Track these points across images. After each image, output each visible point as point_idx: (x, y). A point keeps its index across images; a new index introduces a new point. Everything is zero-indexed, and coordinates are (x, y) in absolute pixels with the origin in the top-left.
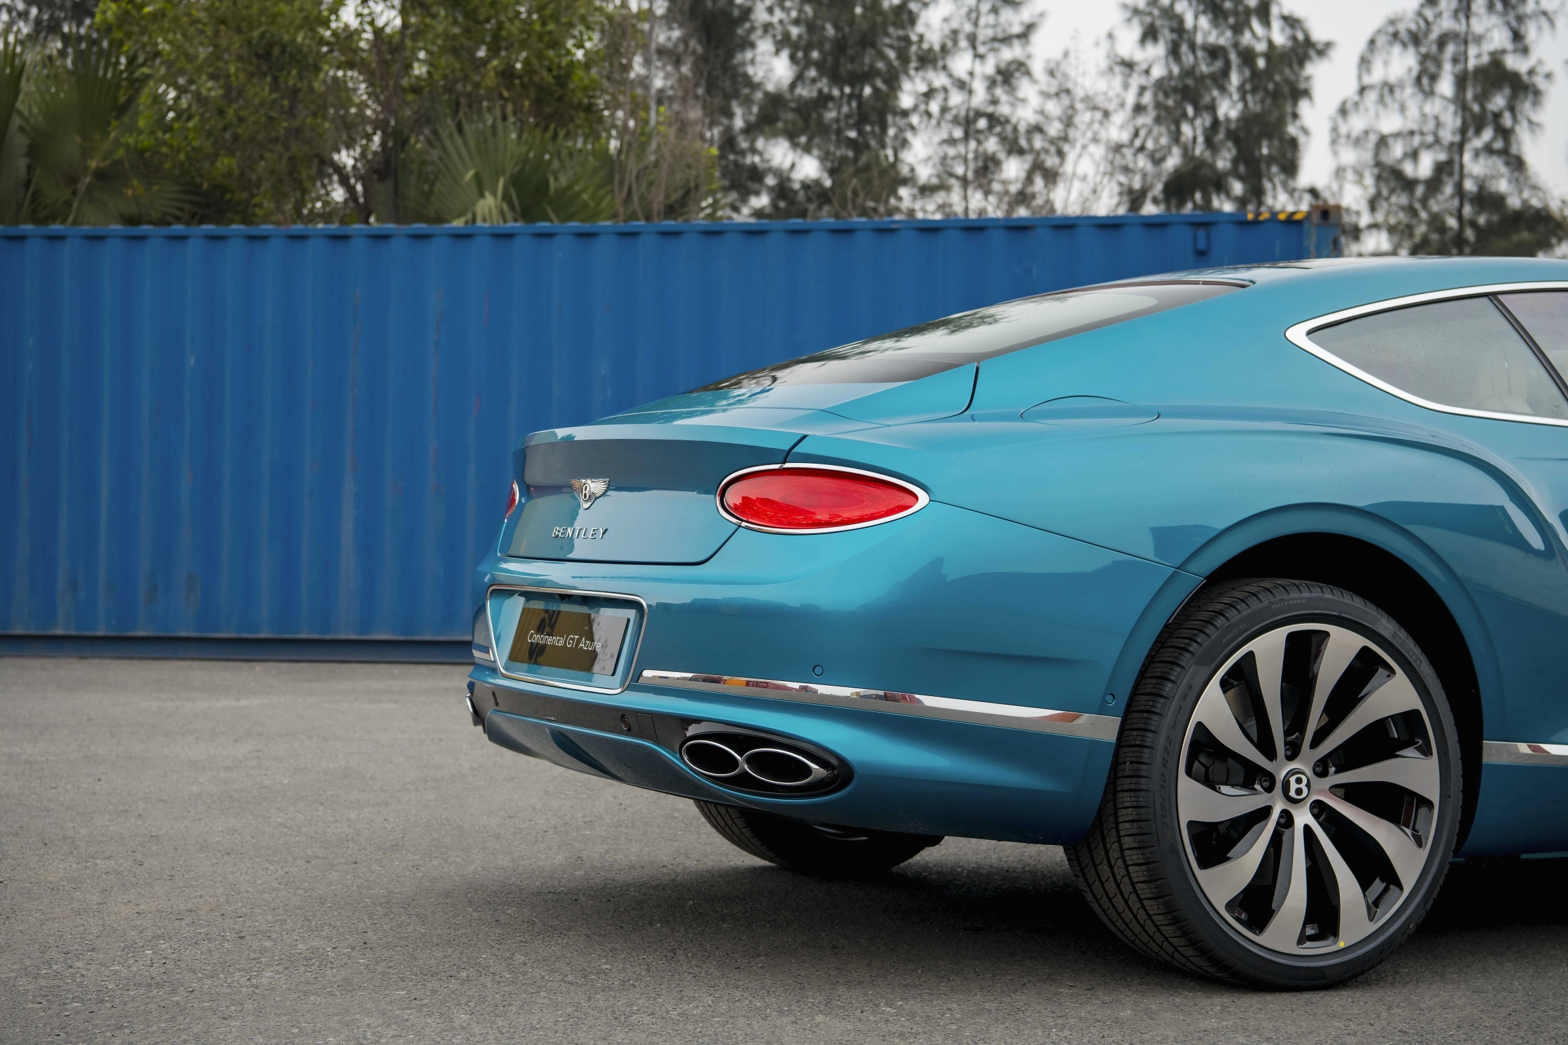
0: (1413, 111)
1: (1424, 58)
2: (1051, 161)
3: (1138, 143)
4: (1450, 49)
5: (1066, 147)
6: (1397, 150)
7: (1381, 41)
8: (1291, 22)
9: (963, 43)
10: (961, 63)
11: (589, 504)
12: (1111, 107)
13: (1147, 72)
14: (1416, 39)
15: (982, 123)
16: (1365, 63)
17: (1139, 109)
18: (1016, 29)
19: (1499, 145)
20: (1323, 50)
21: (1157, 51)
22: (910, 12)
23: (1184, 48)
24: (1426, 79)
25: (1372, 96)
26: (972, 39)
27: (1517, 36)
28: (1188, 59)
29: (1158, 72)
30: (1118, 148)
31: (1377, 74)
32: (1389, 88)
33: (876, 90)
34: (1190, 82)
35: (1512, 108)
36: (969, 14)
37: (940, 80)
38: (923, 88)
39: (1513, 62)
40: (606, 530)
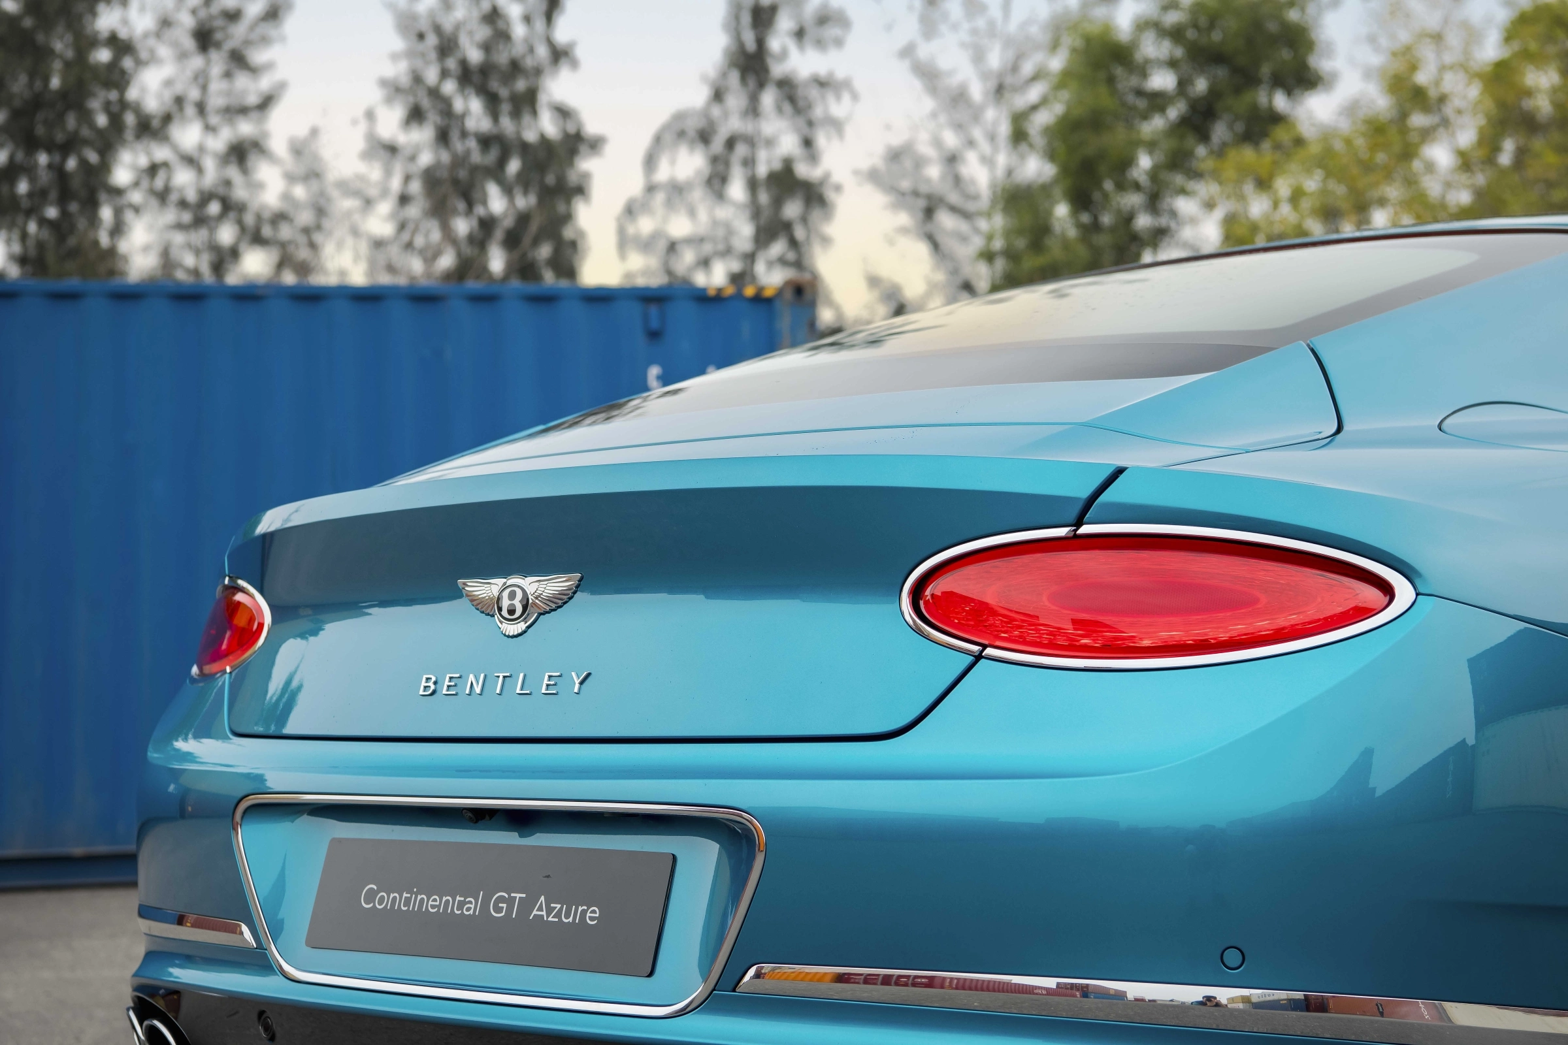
0: (703, 215)
1: (714, 160)
2: (303, 254)
3: (406, 237)
4: (741, 150)
5: (318, 238)
6: (688, 257)
7: (668, 138)
8: (563, 112)
9: (190, 110)
10: (188, 135)
11: (522, 626)
12: (373, 192)
13: (413, 158)
14: (704, 137)
15: (214, 208)
16: (650, 162)
17: (404, 199)
18: (252, 99)
19: (791, 256)
20: (595, 145)
21: (422, 136)
22: (123, 72)
23: (455, 135)
24: (716, 181)
25: (660, 198)
26: (201, 108)
27: (808, 143)
28: (459, 146)
29: (426, 159)
30: (378, 244)
31: (663, 174)
32: (677, 190)
33: (84, 163)
34: (462, 174)
35: (804, 220)
36: (196, 78)
37: (161, 153)
38: (143, 161)
39: (803, 170)
40: (589, 675)
